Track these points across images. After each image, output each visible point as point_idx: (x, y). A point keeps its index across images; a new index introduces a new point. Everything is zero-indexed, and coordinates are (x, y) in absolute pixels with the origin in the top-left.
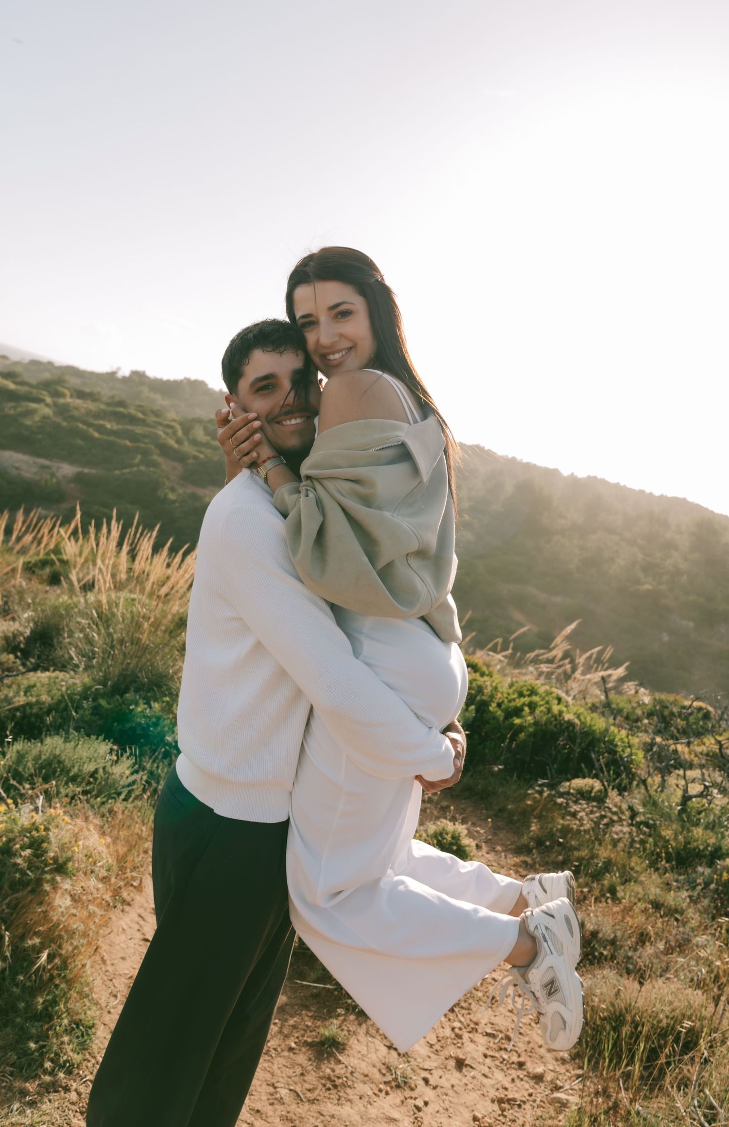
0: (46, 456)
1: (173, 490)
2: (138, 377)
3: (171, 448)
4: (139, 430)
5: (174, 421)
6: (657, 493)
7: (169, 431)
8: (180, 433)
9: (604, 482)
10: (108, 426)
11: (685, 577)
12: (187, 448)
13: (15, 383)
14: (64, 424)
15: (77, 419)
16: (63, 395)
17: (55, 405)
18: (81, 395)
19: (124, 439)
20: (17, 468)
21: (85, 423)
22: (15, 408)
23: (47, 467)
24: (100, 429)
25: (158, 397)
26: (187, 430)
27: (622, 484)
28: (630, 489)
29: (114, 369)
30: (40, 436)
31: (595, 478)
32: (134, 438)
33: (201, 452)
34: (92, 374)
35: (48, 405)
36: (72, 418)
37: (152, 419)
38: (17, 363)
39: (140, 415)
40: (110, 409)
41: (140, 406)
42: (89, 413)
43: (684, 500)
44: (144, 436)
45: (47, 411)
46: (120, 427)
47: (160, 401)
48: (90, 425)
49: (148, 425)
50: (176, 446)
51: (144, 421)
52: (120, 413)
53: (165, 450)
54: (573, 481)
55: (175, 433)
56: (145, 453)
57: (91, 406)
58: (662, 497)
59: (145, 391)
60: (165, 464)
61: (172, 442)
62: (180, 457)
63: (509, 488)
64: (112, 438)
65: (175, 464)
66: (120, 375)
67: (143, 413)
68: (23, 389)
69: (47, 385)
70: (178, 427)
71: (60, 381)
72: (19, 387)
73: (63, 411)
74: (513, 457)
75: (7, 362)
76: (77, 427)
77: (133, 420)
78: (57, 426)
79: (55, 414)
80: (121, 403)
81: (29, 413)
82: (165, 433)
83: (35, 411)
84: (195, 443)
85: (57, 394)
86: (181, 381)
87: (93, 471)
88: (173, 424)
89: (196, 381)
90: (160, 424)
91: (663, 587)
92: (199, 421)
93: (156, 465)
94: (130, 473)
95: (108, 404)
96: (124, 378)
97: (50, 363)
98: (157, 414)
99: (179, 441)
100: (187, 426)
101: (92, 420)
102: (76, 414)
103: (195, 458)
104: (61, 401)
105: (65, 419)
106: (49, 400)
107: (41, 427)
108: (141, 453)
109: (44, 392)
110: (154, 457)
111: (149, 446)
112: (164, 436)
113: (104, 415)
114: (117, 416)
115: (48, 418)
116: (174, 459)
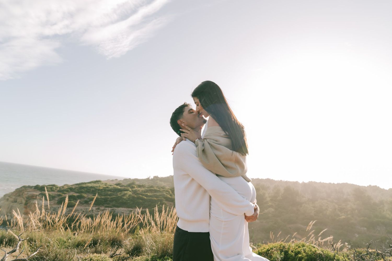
0: (131, 208)
2: (156, 178)
3: (169, 198)
4: (158, 194)
5: (169, 189)
6: (336, 183)
7: (167, 192)
8: (171, 192)
9: (315, 183)
10: (149, 194)
11: (356, 211)
13: (120, 186)
14: (136, 196)
16: (134, 187)
17: (132, 191)
18: (140, 186)
19: (154, 198)
22: (121, 194)
24: (147, 196)
25: (163, 183)
27: (322, 182)
28: (326, 183)
29: (149, 177)
30: (129, 201)
31: (312, 182)
32: (157, 197)
34: (142, 180)
35: (130, 191)
36: (138, 194)
37: (162, 190)
38: (120, 181)
39: (158, 189)
40: (149, 189)
41: (158, 186)
42: (142, 191)
44: (160, 195)
45: (130, 193)
46: (152, 194)
47: (163, 184)
48: (143, 195)
49: (161, 192)
50: (170, 197)
51: (159, 191)
52: (152, 189)
54: (304, 184)
55: (169, 193)
57: (143, 189)
59: (158, 181)
60: (167, 203)
61: (169, 196)
62: (172, 200)
63: (282, 191)
64: (150, 198)
65: (170, 203)
66: (150, 178)
67: (159, 188)
68: (123, 188)
69: (129, 185)
70: (170, 191)
71: (133, 183)
72: (121, 187)
73: (135, 192)
74: (281, 180)
75: (117, 181)
76: (140, 196)
77: (156, 191)
78: (134, 197)
79: (132, 193)
80: (152, 187)
81: (125, 195)
82: (166, 193)
83: (127, 194)
85: (133, 187)
86: (169, 176)
88: (168, 190)
90: (164, 191)
91: (349, 216)
95: (148, 188)
96: (152, 179)
97: (130, 179)
98: (163, 188)
99: (171, 195)
101: (144, 194)
102: (139, 192)
104: (134, 189)
105: (136, 195)
106: (130, 190)
107: (129, 198)
108: (160, 201)
109: (129, 188)
110: (164, 202)
111: (162, 198)
112: (166, 194)
113: (147, 191)
114: (151, 191)
115: (131, 195)
116: (170, 201)
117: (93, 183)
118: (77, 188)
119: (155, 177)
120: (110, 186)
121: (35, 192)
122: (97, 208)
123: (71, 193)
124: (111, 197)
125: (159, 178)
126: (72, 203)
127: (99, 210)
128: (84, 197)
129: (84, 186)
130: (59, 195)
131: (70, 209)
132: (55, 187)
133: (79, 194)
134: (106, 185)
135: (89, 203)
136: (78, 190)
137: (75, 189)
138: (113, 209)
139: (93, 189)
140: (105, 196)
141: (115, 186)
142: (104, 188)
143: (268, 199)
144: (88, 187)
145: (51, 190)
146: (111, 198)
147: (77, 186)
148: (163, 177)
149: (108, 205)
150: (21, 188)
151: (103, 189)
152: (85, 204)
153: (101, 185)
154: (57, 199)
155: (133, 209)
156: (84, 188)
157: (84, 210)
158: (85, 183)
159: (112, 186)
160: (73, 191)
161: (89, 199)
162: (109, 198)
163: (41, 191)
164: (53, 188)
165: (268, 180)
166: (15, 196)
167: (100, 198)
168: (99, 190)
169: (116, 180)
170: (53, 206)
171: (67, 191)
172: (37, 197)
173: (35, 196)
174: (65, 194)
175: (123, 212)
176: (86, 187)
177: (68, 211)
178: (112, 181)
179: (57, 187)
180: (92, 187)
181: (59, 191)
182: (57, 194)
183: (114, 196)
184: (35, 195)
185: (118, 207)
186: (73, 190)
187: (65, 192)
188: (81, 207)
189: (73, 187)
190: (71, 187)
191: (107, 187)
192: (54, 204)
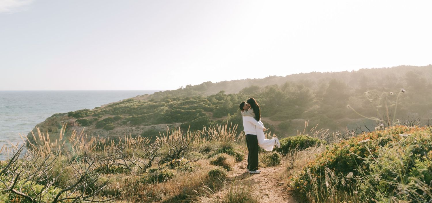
0: (170, 123)
1: (212, 121)
2: (189, 87)
3: (208, 108)
4: (195, 105)
5: (205, 98)
6: (391, 67)
7: (205, 102)
8: (208, 102)
9: (367, 70)
10: (186, 107)
11: (408, 97)
12: (212, 106)
13: (154, 102)
14: (173, 110)
15: (176, 108)
16: (169, 102)
17: (168, 105)
18: (174, 99)
19: (192, 109)
20: (163, 129)
21: (178, 108)
22: (157, 110)
23: (172, 126)
24: (184, 109)
25: (197, 92)
26: (210, 101)
28: (379, 69)
29: (181, 87)
30: (167, 117)
31: (363, 69)
32: (195, 108)
33: (217, 106)
34: (174, 91)
35: (166, 106)
36: (174, 107)
37: (198, 100)
38: (151, 95)
39: (194, 100)
40: (185, 101)
41: (193, 97)
42: (179, 104)
43: (404, 66)
44: (198, 107)
45: (166, 108)
46: (189, 106)
47: (198, 93)
48: (180, 108)
49: (198, 103)
50: (208, 106)
51: (196, 102)
52: (188, 101)
53: (206, 109)
55: (207, 103)
56: (200, 112)
57: (179, 102)
58: (393, 68)
59: (192, 91)
60: (207, 114)
61: (207, 106)
62: (211, 110)
63: (328, 85)
64: (188, 110)
65: (210, 113)
66: (183, 88)
67: (195, 99)
68: (157, 104)
69: (164, 100)
70: (207, 100)
71: (167, 97)
72: (156, 103)
73: (171, 106)
74: (328, 72)
75: (148, 96)
76: (177, 110)
77: (192, 102)
78: (171, 112)
79: (169, 108)
80: (187, 98)
81: (162, 110)
82: (203, 103)
83: (163, 109)
84: (214, 104)
87: (186, 123)
88: (205, 100)
89: (208, 82)
90: (201, 101)
91: (400, 103)
92: (213, 96)
93: (204, 115)
94: (197, 120)
95: (183, 100)
96: (184, 89)
97: (160, 92)
98: (199, 98)
99: (209, 105)
100: (210, 99)
101: (180, 107)
102: (175, 106)
103: (216, 108)
104: (169, 103)
106: (166, 104)
107: (166, 114)
108: (199, 112)
109: (164, 103)
110: (203, 112)
111: (200, 109)
112: (204, 105)
113: (183, 104)
114: (188, 103)
115: (168, 110)
116: (209, 111)
117: (126, 103)
118: (111, 109)
119: (187, 86)
120: (144, 103)
121: (71, 119)
122: (136, 127)
123: (107, 116)
124: (148, 114)
125: (192, 86)
126: (111, 125)
127: (139, 129)
128: (120, 118)
129: (118, 106)
130: (96, 120)
131: (109, 132)
132: (89, 112)
133: (115, 116)
134: (139, 103)
135: (127, 124)
136: (113, 112)
137: (109, 111)
138: (153, 127)
139: (128, 109)
140: (141, 114)
141: (149, 103)
142: (139, 106)
143: (313, 96)
144: (122, 107)
145: (86, 115)
146: (148, 116)
147: (111, 108)
148: (196, 86)
149: (146, 123)
150: (53, 116)
151: (138, 108)
152: (124, 125)
153: (135, 104)
154: (94, 123)
155: (172, 123)
156: (118, 109)
157: (124, 131)
158: (118, 104)
159: (146, 103)
160: (108, 114)
161: (126, 119)
162: (146, 116)
163: (77, 118)
164: (87, 113)
165: (313, 73)
166: (48, 125)
167: (138, 117)
168: (134, 109)
169: (146, 95)
170: (93, 131)
171: (102, 114)
172: (75, 124)
173: (72, 124)
174: (101, 117)
175: (163, 128)
176: (121, 108)
177: (108, 134)
178: (142, 96)
179: (91, 112)
180: (126, 107)
181: (94, 115)
182: (93, 119)
183: (151, 114)
184: (72, 122)
185: (157, 124)
186: (108, 112)
187: (101, 116)
188: (121, 129)
189: (107, 109)
190: (105, 109)
191: (142, 105)
192: (93, 129)
